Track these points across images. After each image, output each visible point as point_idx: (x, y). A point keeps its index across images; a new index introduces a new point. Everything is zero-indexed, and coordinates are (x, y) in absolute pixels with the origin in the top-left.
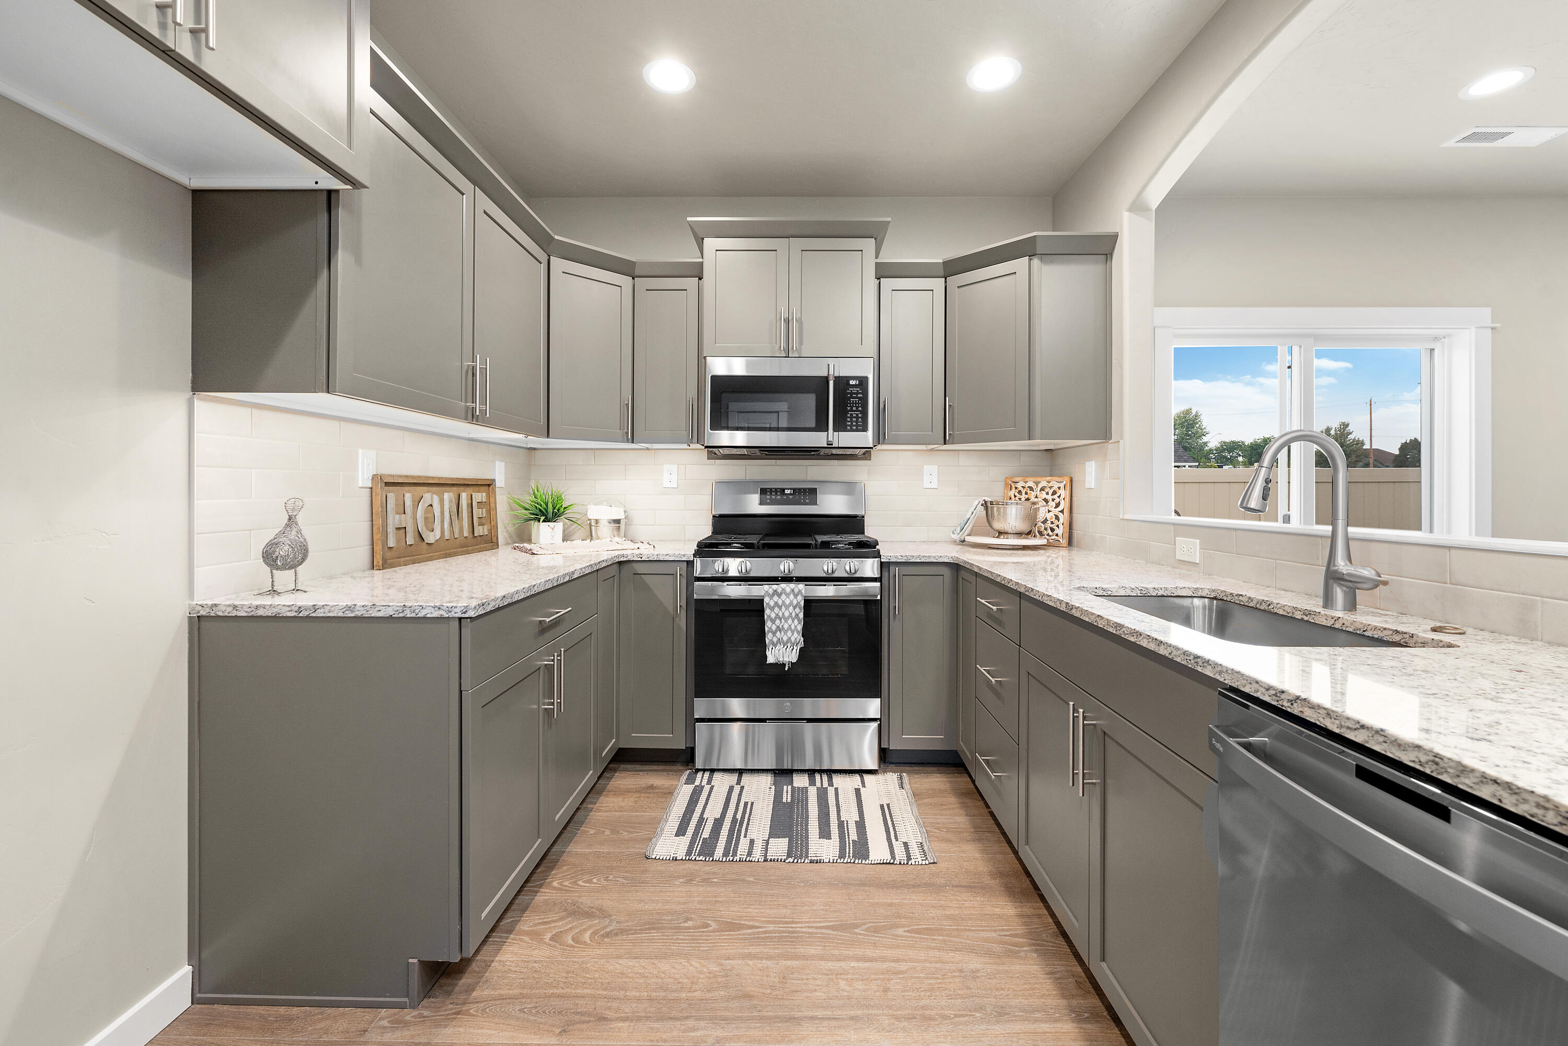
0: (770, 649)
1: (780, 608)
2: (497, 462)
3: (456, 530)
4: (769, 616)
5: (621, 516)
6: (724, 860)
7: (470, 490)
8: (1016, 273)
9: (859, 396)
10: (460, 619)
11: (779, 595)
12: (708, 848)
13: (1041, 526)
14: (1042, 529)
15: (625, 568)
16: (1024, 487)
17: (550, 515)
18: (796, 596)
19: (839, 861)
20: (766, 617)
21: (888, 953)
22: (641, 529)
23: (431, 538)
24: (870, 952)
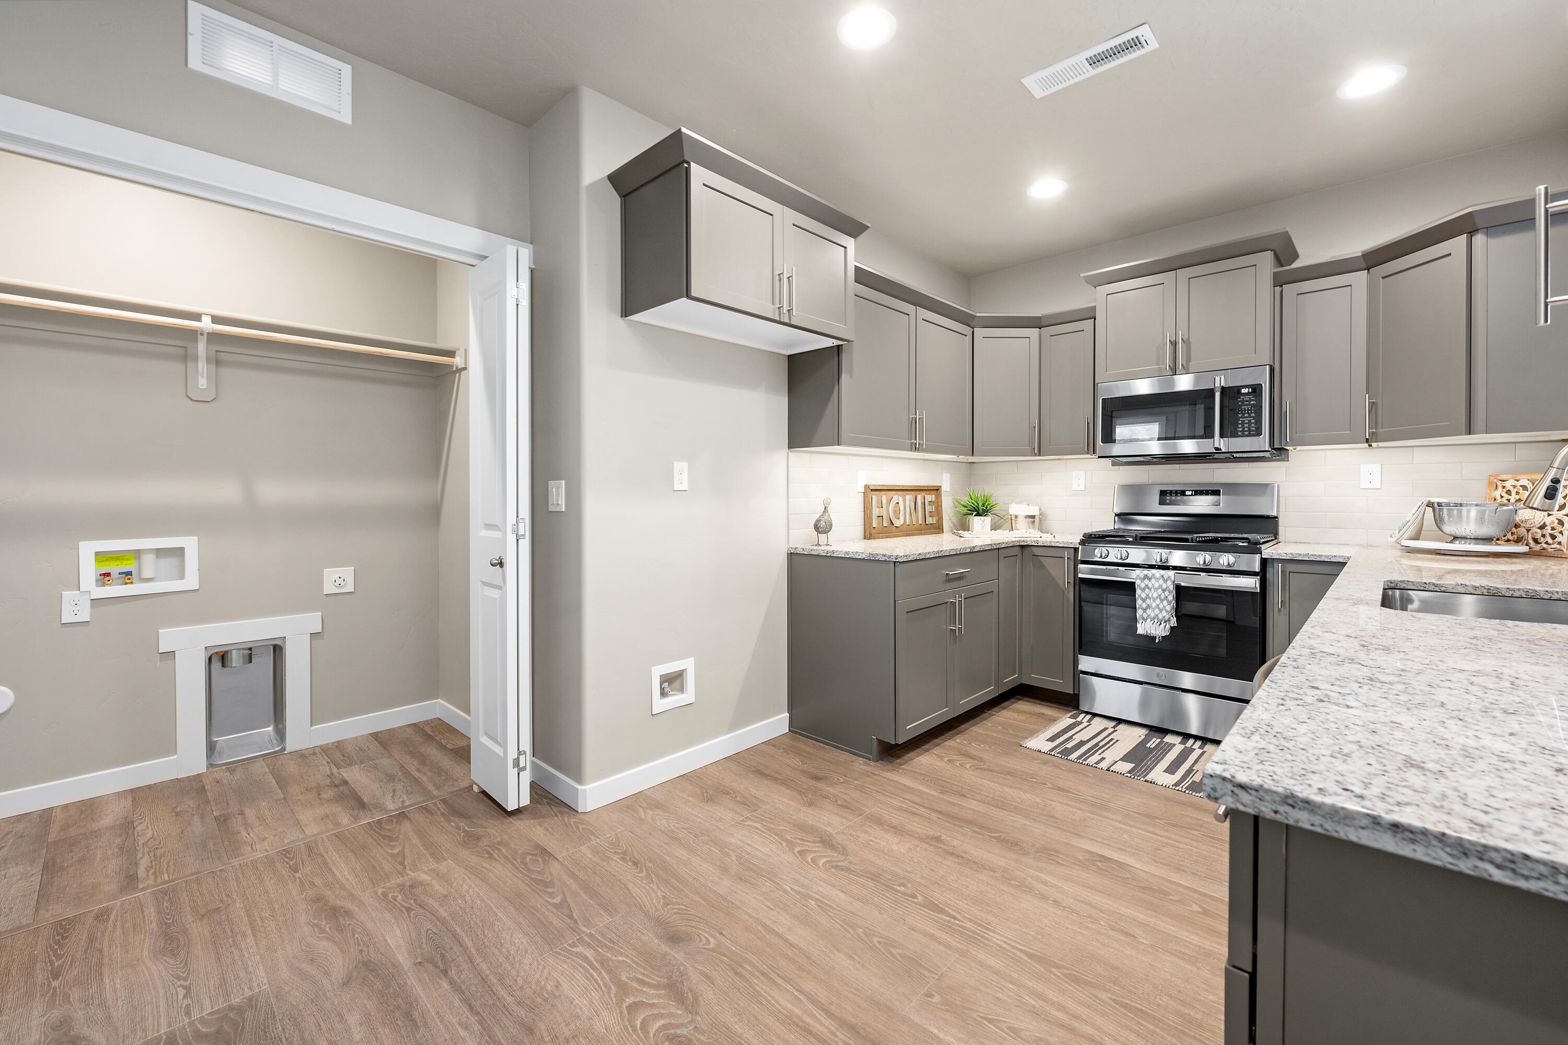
0: (1140, 622)
1: (1150, 589)
2: (944, 474)
3: (914, 519)
4: (1140, 596)
5: (1036, 512)
6: (1075, 760)
7: (923, 493)
8: (1451, 254)
9: (1252, 402)
10: (895, 562)
11: (1150, 579)
12: (1067, 752)
13: (1536, 533)
14: (1539, 536)
15: (1027, 551)
16: (1515, 487)
17: (981, 511)
18: (1165, 581)
19: (1171, 787)
20: (1137, 596)
21: (1176, 838)
22: (1053, 522)
23: (898, 523)
24: (1158, 832)
